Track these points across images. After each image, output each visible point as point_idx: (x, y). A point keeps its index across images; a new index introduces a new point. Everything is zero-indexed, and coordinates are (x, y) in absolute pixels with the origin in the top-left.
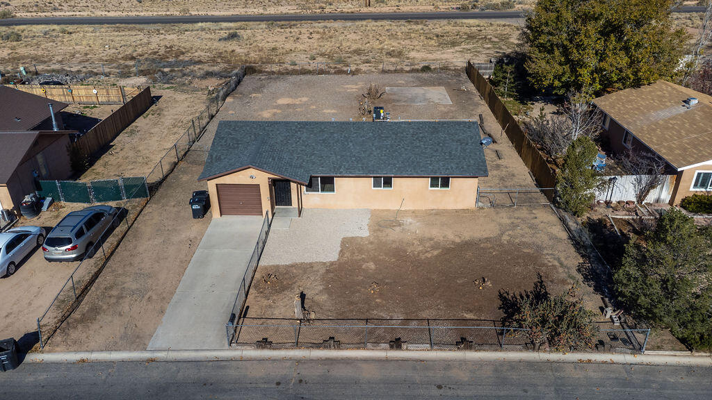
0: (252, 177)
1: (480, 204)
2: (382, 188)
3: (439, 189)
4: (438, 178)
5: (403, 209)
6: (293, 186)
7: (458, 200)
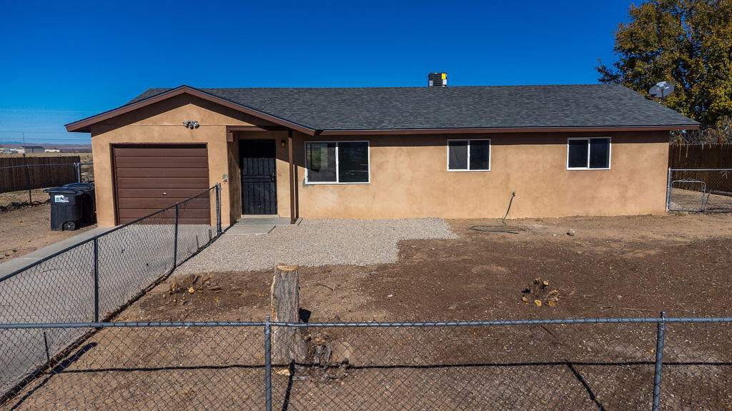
0: (189, 125)
1: (674, 205)
2: (468, 170)
3: (588, 168)
4: (586, 143)
5: (512, 216)
6: (282, 166)
7: (630, 193)
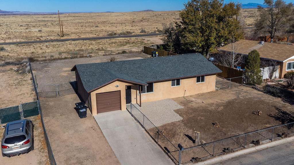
0: (117, 87)
1: (217, 88)
2: (176, 86)
3: (200, 82)
6: (133, 91)
7: (209, 87)
